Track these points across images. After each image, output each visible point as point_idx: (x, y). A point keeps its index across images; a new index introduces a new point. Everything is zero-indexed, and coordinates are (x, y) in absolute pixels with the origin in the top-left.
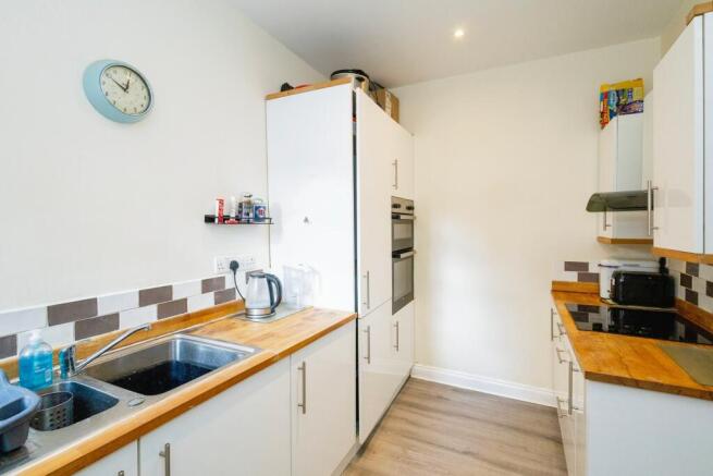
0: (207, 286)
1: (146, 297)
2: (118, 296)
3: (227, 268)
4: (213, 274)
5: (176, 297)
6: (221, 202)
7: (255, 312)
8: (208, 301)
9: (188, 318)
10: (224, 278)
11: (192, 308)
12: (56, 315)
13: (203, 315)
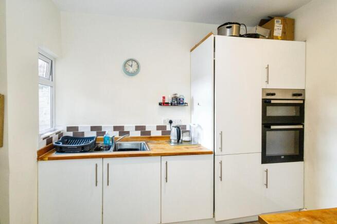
0: (159, 128)
1: (137, 128)
2: (129, 126)
3: (168, 122)
4: (162, 124)
5: (147, 130)
6: (164, 98)
7: (173, 141)
8: (159, 133)
9: (151, 138)
10: (166, 126)
11: (153, 135)
12: (116, 128)
13: (156, 138)
